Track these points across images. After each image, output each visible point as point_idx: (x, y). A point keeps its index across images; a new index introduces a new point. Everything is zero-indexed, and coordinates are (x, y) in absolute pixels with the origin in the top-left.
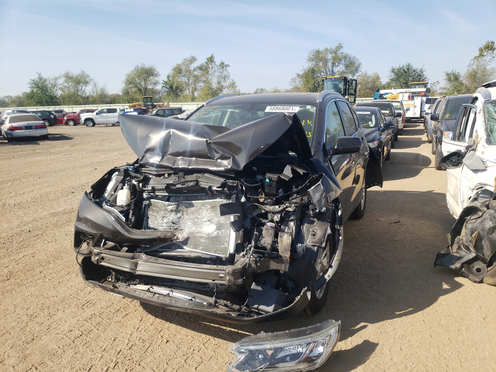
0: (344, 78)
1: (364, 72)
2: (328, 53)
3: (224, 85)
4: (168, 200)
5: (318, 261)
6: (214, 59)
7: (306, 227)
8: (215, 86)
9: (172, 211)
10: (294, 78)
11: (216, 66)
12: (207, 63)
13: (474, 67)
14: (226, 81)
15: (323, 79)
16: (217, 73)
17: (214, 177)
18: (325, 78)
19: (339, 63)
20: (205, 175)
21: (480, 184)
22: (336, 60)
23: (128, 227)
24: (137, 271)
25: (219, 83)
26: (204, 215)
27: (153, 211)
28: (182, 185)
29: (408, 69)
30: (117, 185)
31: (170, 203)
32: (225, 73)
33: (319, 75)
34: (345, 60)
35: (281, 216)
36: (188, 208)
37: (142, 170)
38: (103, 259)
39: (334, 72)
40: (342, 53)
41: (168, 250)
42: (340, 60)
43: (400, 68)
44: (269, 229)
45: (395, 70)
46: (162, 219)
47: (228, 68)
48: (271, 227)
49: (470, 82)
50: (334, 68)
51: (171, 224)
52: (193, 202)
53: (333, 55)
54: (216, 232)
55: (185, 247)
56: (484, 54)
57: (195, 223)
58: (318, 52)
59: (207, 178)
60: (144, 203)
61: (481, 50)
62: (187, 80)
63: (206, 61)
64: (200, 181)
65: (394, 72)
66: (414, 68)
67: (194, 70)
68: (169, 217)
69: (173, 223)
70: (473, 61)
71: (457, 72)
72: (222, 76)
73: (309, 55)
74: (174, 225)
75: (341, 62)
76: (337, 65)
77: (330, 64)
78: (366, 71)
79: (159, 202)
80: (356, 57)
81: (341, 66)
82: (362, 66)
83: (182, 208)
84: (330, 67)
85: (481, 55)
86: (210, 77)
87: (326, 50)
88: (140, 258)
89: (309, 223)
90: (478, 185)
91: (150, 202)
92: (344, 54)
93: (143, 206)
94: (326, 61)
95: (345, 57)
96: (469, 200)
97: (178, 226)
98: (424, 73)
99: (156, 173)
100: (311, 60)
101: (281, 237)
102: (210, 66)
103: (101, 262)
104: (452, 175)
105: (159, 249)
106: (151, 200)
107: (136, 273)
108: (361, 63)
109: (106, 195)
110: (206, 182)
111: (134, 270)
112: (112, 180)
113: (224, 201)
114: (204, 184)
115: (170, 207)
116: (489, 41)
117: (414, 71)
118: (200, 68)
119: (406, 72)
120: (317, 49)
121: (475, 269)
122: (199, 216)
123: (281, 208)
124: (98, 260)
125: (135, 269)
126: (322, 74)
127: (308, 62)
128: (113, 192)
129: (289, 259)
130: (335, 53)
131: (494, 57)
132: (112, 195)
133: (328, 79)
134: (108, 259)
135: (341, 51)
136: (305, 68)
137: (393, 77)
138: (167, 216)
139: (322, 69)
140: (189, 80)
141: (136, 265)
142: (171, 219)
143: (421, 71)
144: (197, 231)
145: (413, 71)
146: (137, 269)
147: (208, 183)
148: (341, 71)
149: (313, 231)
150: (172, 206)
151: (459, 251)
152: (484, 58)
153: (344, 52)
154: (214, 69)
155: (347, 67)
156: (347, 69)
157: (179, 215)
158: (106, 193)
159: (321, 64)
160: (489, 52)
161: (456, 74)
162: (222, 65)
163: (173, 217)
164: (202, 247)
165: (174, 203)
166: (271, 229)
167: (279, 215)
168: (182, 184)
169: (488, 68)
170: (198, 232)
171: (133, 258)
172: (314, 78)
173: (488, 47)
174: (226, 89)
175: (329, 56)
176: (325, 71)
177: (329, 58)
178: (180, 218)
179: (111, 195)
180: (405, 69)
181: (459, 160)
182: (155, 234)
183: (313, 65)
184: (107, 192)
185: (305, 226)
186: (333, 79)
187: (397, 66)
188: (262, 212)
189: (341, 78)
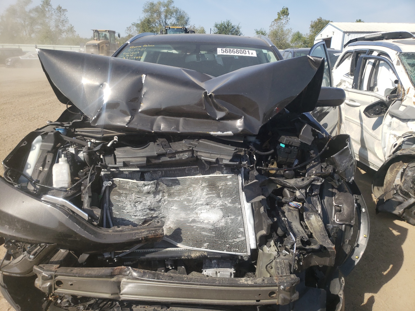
0: (185, 29)
1: (192, 25)
2: (161, 7)
3: (62, 29)
4: (142, 178)
5: (346, 241)
6: (51, 3)
7: (327, 201)
8: (53, 29)
9: (149, 193)
10: (130, 27)
11: (52, 9)
12: (42, 6)
13: (275, 28)
14: (65, 25)
15: (167, 28)
16: (54, 17)
17: (216, 145)
18: (168, 28)
19: (171, 16)
20: (200, 141)
21: (410, 132)
22: (169, 13)
23: (91, 227)
24: (122, 295)
25: (57, 26)
26: (198, 196)
27: (120, 195)
28: (170, 158)
29: (228, 25)
30: (45, 156)
31: (146, 182)
32: (63, 18)
33: (154, 25)
34: (176, 13)
35: (306, 192)
36: (172, 186)
37: (77, 132)
38: (59, 283)
39: (167, 24)
40: (174, 7)
41: (152, 250)
42: (172, 13)
43: (222, 24)
44: (293, 210)
45: (218, 25)
46: (135, 206)
47: (66, 13)
48: (295, 207)
49: (273, 39)
50: (167, 20)
51: (148, 211)
52: (178, 178)
53: (166, 8)
54: (223, 220)
55: (179, 245)
56: (281, 18)
57: (185, 208)
58: (152, 4)
59: (207, 147)
60: (104, 185)
61: (279, 14)
62: (23, 22)
63: (42, 3)
64: (197, 151)
65: (217, 27)
66: (233, 25)
67: (30, 12)
68: (144, 202)
69: (151, 210)
70: (273, 23)
71: (264, 30)
72: (60, 20)
73: (144, 6)
74: (153, 212)
75: (173, 15)
76: (169, 18)
77: (163, 16)
78: (194, 25)
79: (128, 182)
80: (186, 12)
81: (173, 18)
82: (190, 20)
83: (162, 186)
84: (163, 18)
85: (279, 18)
86: (47, 20)
87: (160, 3)
88: (123, 273)
89: (328, 196)
90: (408, 133)
91: (113, 181)
92: (175, 9)
93: (104, 188)
94: (159, 14)
95: (176, 11)
96: (394, 147)
97: (157, 212)
98: (240, 30)
99: (100, 136)
100: (145, 11)
101: (308, 219)
102: (47, 9)
103: (55, 289)
104: (352, 121)
105: (139, 250)
106: (114, 179)
107: (120, 297)
108: (189, 17)
109: (29, 171)
110: (209, 153)
111: (118, 294)
112: (34, 148)
113: (228, 177)
114: (205, 156)
115: (146, 187)
116: (285, 8)
117: (233, 27)
118: (36, 10)
119: (226, 28)
120: (151, 1)
121: (413, 213)
122: (191, 198)
123: (306, 182)
124: (50, 287)
125: (119, 292)
126: (157, 25)
127: (144, 12)
128: (41, 168)
129: (335, 250)
130: (167, 7)
131: (288, 21)
132: (40, 172)
133: (171, 29)
134: (70, 283)
135: (172, 5)
136: (141, 18)
137: (217, 31)
138: (141, 200)
139: (156, 20)
140: (25, 22)
141: (118, 285)
142: (148, 203)
143: (238, 28)
144: (191, 220)
145: (231, 27)
146: (121, 293)
147: (211, 153)
148: (173, 23)
149: (338, 206)
150: (148, 186)
151: (396, 197)
152: (281, 21)
153: (175, 6)
154: (51, 12)
155: (178, 19)
156: (178, 22)
157: (158, 197)
158: (27, 168)
159: (155, 15)
160: (284, 16)
161: (263, 32)
162: (59, 9)
163: (150, 200)
164: (208, 244)
165: (152, 182)
166: (295, 210)
167: (303, 191)
168: (170, 156)
169: (285, 29)
170: (194, 221)
171: (112, 276)
172: (150, 28)
173: (284, 12)
174: (65, 33)
175: (162, 9)
176: (159, 22)
177: (162, 11)
178: (160, 201)
179: (38, 172)
180: (226, 25)
181: (381, 109)
182: (138, 233)
183: (148, 16)
184: (29, 166)
185: (325, 200)
186: (175, 29)
187: (219, 22)
188: (277, 187)
189: (183, 29)
